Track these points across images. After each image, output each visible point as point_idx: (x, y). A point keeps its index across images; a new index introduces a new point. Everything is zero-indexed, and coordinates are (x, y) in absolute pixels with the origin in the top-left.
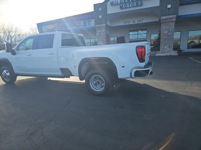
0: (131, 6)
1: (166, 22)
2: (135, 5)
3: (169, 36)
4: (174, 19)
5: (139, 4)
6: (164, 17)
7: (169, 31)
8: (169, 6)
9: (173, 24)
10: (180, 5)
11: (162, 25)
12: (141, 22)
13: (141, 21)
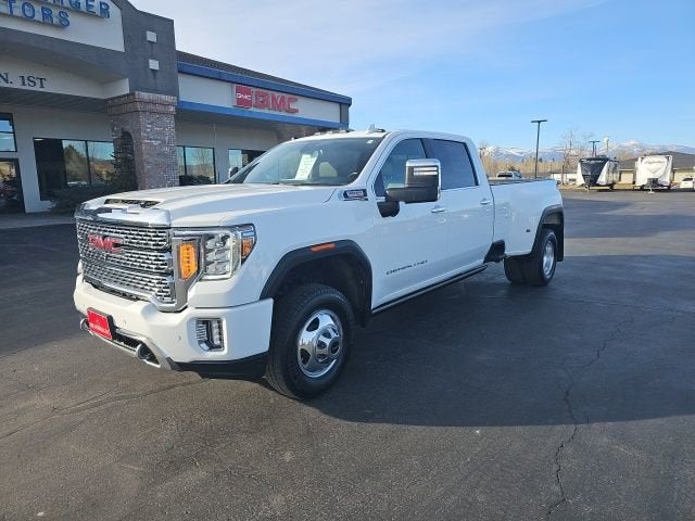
0: (18, 12)
1: (152, 112)
2: (38, 17)
3: (163, 155)
4: (172, 109)
5: (55, 21)
6: (145, 95)
7: (163, 142)
8: (154, 65)
9: (170, 122)
10: (180, 72)
11: (142, 118)
12: (37, 88)
13: (38, 82)
